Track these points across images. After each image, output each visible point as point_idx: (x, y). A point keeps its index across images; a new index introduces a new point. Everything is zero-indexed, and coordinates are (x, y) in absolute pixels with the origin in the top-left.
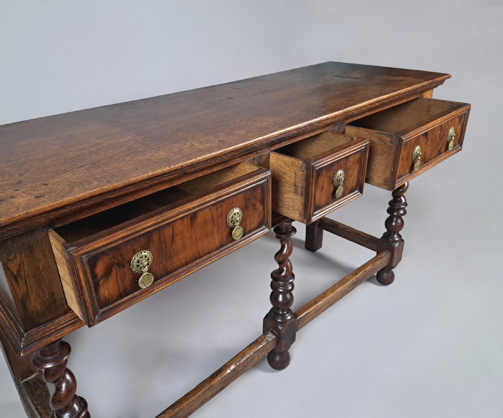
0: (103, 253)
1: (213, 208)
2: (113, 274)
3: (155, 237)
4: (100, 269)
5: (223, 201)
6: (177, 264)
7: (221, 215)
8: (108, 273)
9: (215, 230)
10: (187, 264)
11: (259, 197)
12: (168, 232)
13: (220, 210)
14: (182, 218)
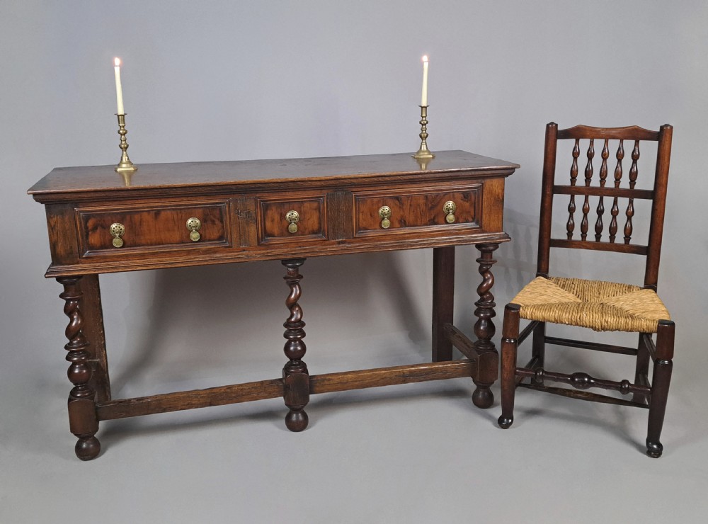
0: (94, 216)
1: (174, 212)
2: (98, 231)
3: (128, 217)
4: (90, 224)
5: (181, 209)
6: (143, 242)
7: (181, 219)
8: (95, 228)
9: (176, 228)
10: (151, 245)
11: (218, 216)
12: (137, 217)
13: (180, 215)
14: (148, 211)
